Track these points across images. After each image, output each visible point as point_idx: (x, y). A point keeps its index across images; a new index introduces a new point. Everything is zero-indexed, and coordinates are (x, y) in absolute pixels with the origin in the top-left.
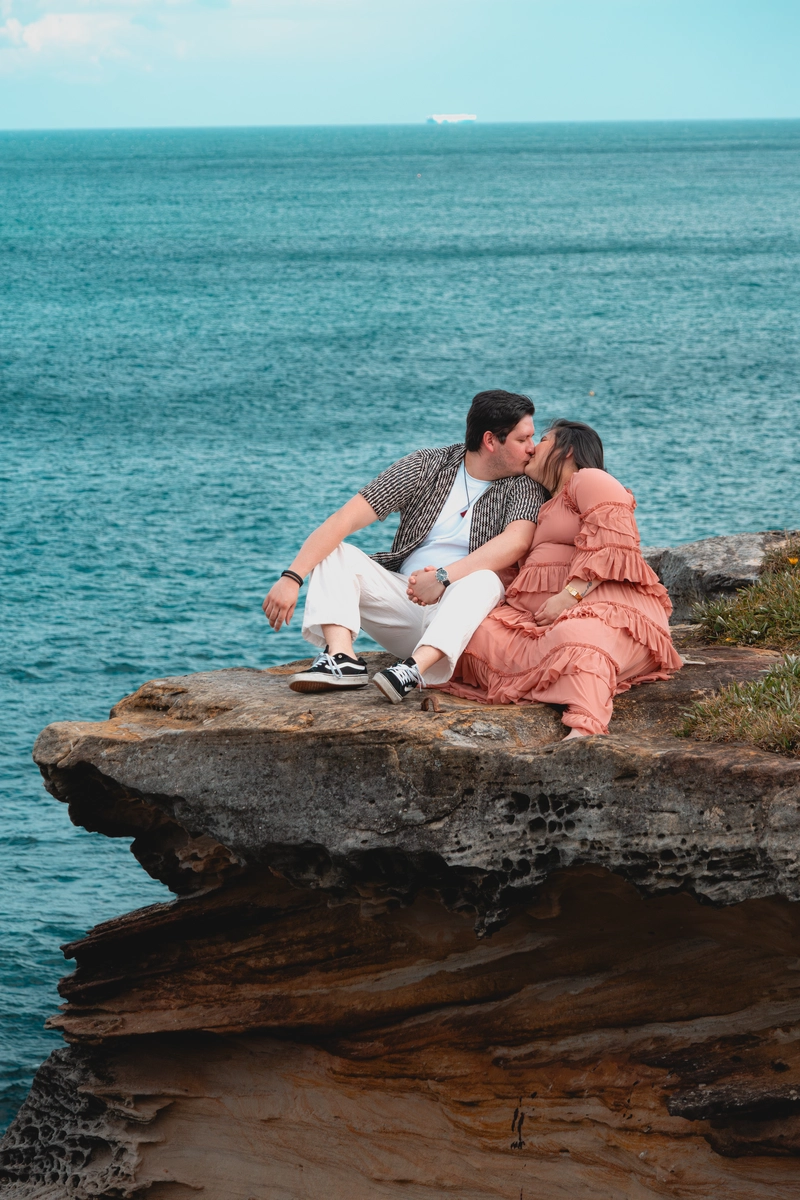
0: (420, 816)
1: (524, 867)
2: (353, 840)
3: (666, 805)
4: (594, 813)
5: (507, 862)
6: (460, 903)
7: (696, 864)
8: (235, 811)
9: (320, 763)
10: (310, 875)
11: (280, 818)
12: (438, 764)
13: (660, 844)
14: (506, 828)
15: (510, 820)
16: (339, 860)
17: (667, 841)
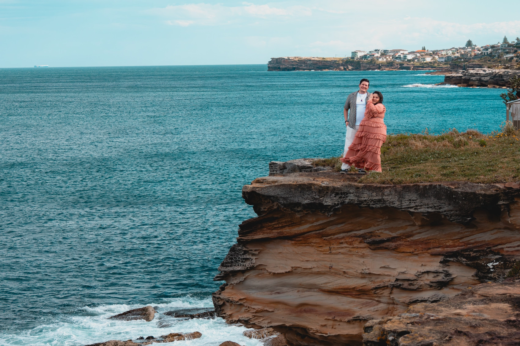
0: (318, 197)
1: (338, 204)
2: (306, 202)
3: (365, 193)
4: (352, 195)
5: (335, 204)
6: (323, 212)
7: (371, 202)
8: (283, 198)
9: (299, 189)
10: (296, 208)
11: (292, 199)
12: (321, 188)
13: (364, 199)
14: (335, 198)
15: (335, 197)
16: (304, 205)
17: (365, 198)
